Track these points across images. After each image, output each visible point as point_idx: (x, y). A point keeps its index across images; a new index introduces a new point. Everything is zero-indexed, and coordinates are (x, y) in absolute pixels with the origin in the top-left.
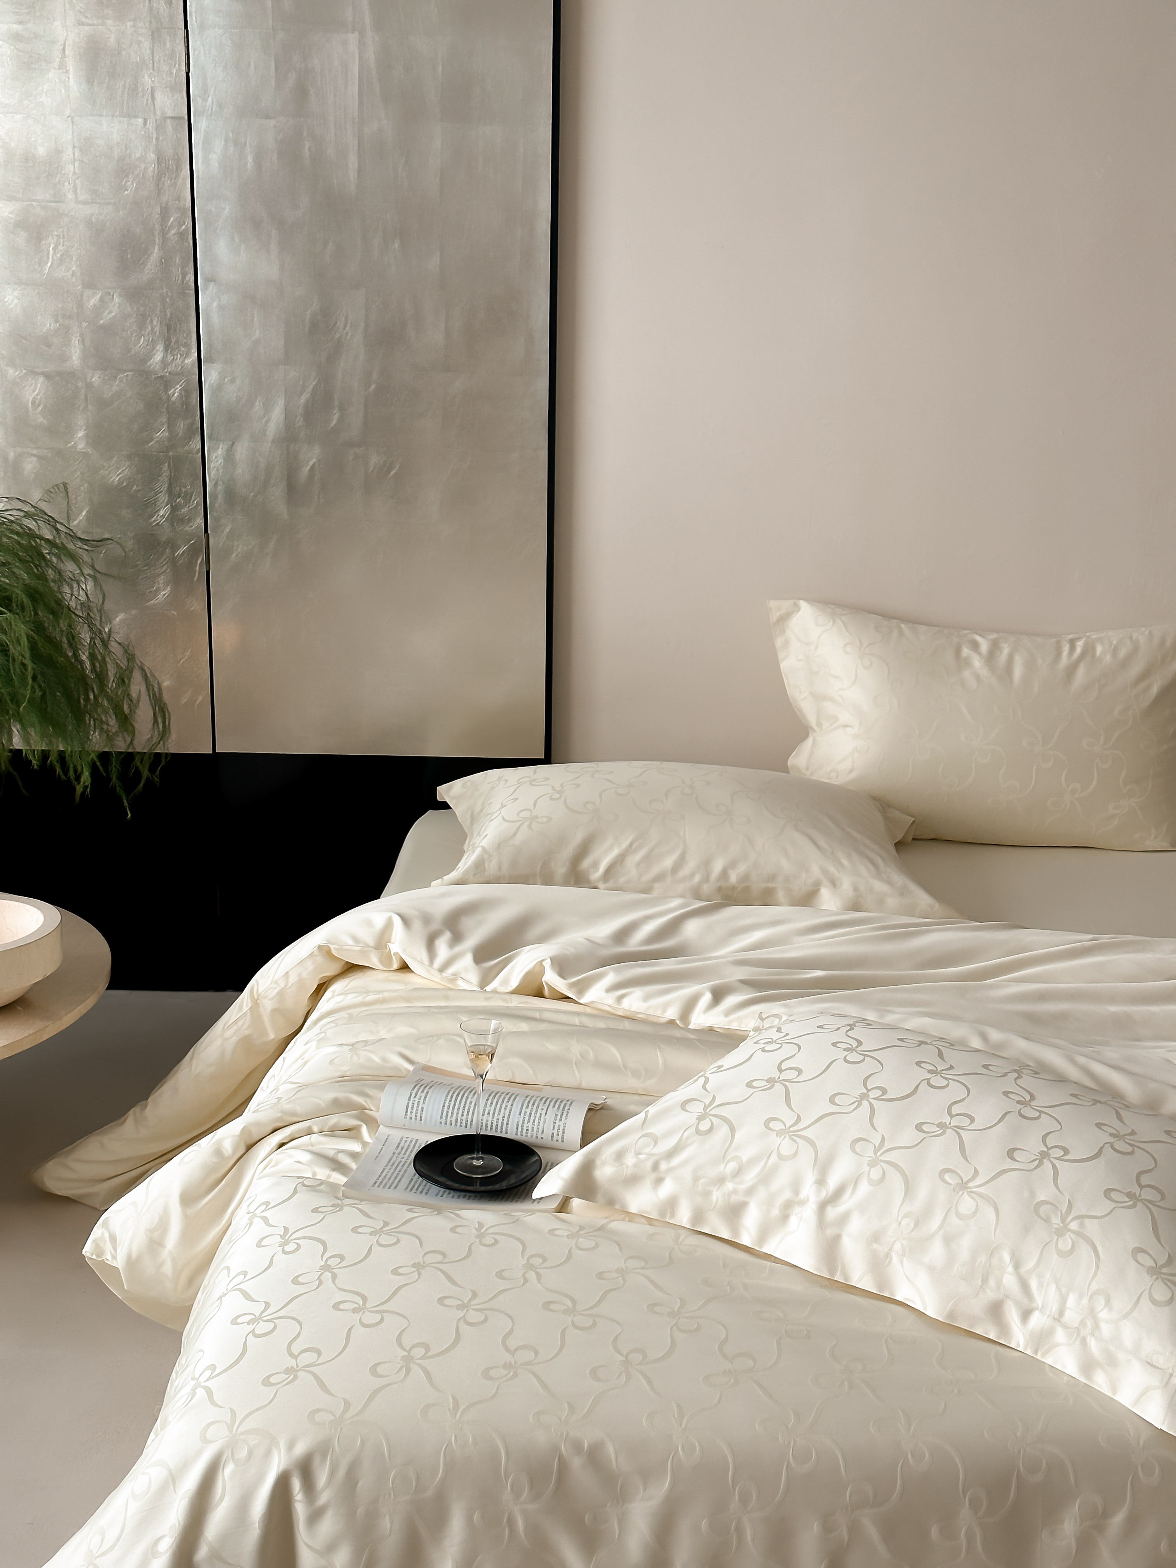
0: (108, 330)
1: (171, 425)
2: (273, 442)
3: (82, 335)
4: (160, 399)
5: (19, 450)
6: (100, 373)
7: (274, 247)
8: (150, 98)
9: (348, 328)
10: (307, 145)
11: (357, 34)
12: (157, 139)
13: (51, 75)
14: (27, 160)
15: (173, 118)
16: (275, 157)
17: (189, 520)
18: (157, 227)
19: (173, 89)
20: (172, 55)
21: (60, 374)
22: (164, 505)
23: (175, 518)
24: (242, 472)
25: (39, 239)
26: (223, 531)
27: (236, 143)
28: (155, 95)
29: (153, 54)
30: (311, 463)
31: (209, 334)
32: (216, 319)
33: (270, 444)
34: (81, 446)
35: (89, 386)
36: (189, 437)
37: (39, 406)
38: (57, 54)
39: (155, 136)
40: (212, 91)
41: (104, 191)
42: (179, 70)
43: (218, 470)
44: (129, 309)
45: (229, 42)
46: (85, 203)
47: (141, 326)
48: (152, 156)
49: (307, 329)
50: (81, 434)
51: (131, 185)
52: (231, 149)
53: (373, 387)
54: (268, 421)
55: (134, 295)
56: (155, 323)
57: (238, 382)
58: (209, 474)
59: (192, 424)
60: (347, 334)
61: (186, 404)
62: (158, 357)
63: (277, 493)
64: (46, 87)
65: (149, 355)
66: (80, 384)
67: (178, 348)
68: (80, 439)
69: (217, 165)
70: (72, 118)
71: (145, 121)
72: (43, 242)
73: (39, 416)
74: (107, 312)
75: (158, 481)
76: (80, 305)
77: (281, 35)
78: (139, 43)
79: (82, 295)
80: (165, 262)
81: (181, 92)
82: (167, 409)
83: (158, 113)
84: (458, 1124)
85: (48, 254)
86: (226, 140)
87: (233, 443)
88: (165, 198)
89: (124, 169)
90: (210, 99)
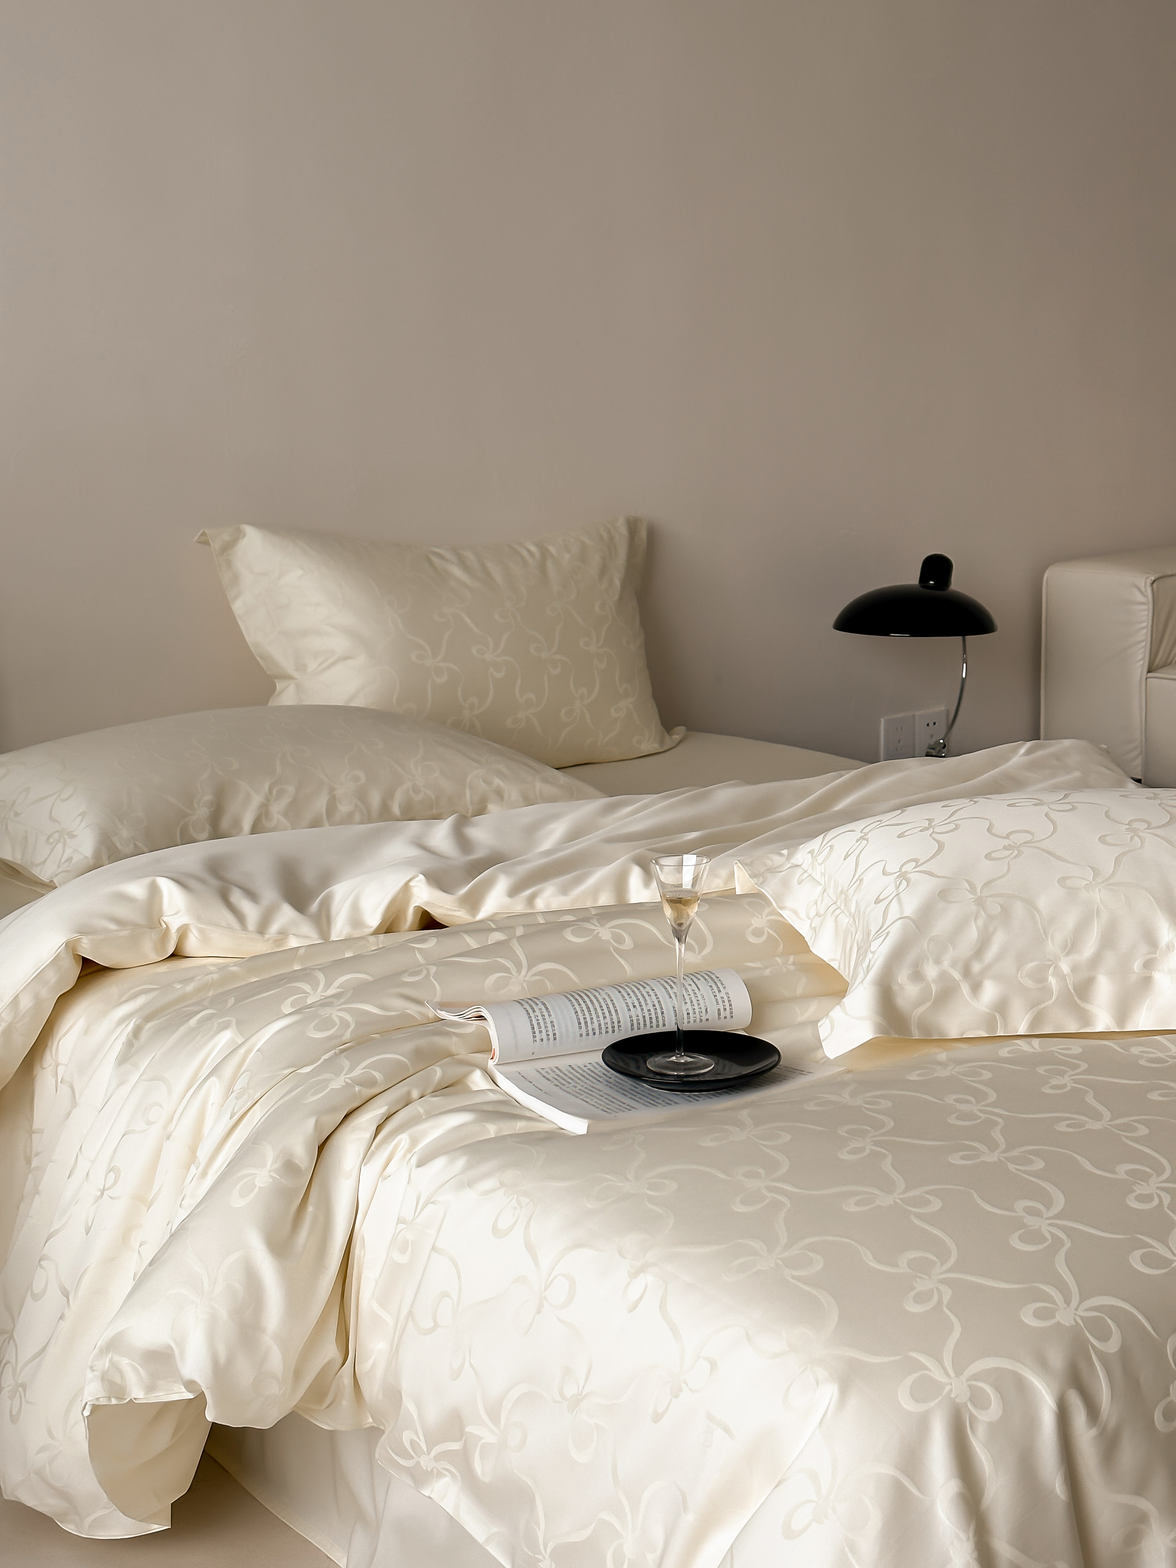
84: (603, 1031)
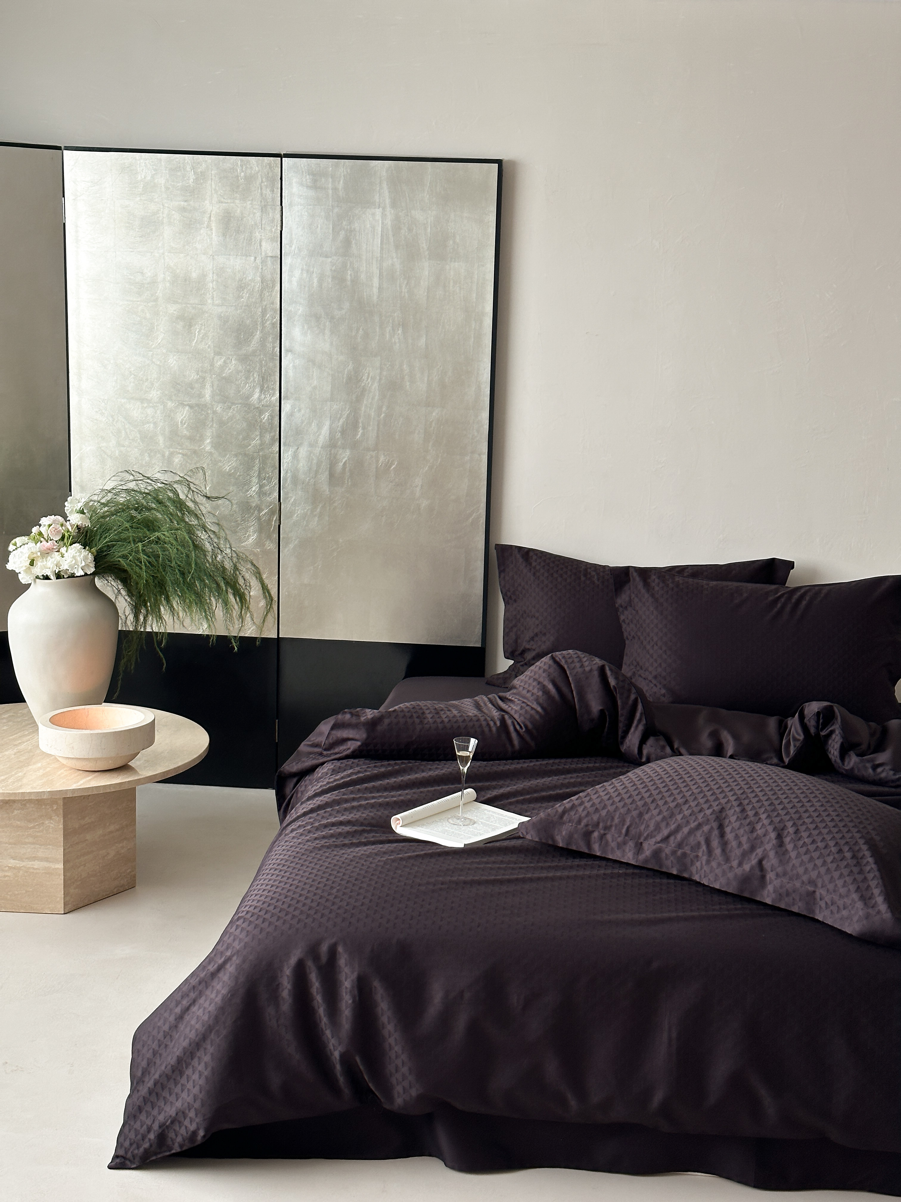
0: (228, 380)
1: (261, 436)
2: (322, 448)
3: (212, 383)
4: (256, 421)
5: (171, 450)
6: (221, 404)
7: (327, 332)
8: (259, 245)
9: (369, 380)
10: (349, 272)
11: (381, 209)
12: (262, 269)
13: (202, 231)
14: (186, 280)
15: (271, 257)
16: (330, 280)
17: (270, 494)
18: (259, 319)
19: (272, 240)
20: (273, 221)
21: (197, 405)
22: (255, 484)
23: (261, 493)
24: (302, 465)
25: (190, 326)
26: (289, 501)
27: (308, 271)
28: (262, 244)
29: (262, 220)
30: (344, 461)
31: (287, 382)
32: (291, 373)
33: (320, 449)
34: (208, 448)
35: (215, 412)
36: (272, 444)
37: (185, 424)
38: (206, 219)
39: (260, 267)
40: (295, 242)
41: (230, 299)
42: (276, 229)
43: (288, 463)
44: (240, 367)
45: (306, 213)
46: (218, 305)
47: (247, 378)
48: (259, 279)
49: (345, 380)
50: (208, 441)
51: (246, 295)
52: (305, 275)
53: (383, 415)
54: (319, 435)
55: (244, 359)
56: (255, 376)
57: (303, 412)
58: (283, 466)
59: (274, 436)
60: (368, 383)
61: (271, 424)
62: (256, 395)
63: (324, 477)
64: (198, 238)
65: (251, 395)
66: (209, 412)
67: (268, 390)
68: (207, 445)
69: (296, 284)
70: (213, 256)
71: (255, 258)
72: (192, 328)
73: (185, 430)
74: (227, 369)
75: (253, 470)
76: (212, 365)
77: (336, 210)
78: (254, 214)
79: (213, 359)
80: (263, 341)
81: (277, 242)
82: (260, 426)
83: (263, 254)
85: (195, 335)
86: (302, 270)
87: (298, 449)
88: (265, 303)
89: (241, 287)
90: (294, 246)
